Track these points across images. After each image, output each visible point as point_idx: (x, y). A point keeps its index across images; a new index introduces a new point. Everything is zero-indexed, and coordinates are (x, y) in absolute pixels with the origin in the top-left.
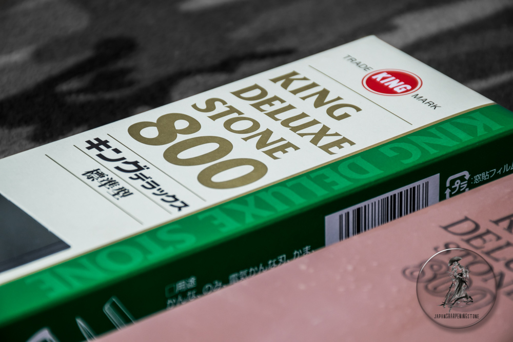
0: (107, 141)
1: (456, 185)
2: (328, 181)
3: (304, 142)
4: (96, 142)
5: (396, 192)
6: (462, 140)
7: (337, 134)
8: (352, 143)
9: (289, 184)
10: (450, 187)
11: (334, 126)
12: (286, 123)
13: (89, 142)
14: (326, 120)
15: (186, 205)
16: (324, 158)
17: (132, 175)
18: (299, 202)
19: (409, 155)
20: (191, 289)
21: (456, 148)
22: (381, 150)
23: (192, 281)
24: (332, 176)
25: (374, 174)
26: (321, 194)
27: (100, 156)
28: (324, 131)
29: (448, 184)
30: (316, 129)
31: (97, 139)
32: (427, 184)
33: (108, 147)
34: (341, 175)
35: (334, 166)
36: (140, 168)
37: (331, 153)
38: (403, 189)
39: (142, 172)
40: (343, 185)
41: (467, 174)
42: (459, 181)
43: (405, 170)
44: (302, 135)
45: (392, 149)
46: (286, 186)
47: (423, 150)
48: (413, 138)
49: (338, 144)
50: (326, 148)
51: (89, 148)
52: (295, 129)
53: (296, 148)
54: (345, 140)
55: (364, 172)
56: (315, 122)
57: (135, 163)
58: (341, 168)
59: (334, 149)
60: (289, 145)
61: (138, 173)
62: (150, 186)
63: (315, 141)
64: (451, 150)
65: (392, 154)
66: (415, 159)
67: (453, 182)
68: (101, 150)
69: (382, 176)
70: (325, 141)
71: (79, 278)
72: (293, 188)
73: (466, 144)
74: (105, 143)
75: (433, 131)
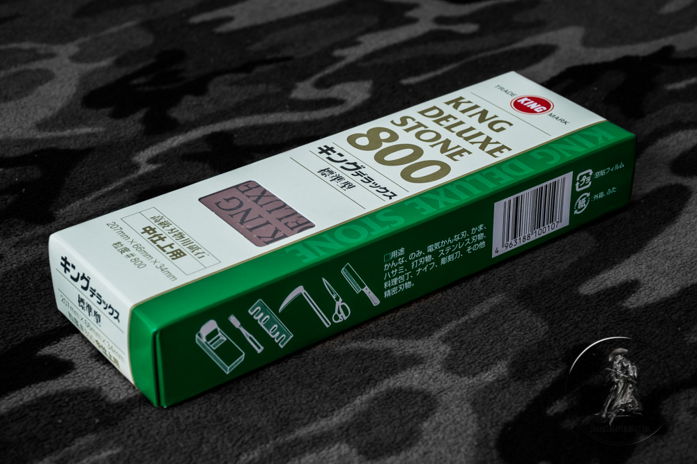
0: (332, 148)
1: (583, 180)
2: (495, 177)
3: (475, 148)
4: (325, 149)
5: (543, 185)
6: (589, 147)
7: (497, 143)
8: (509, 149)
9: (468, 179)
10: (579, 181)
11: (495, 136)
12: (459, 134)
13: (320, 148)
14: (489, 132)
15: (395, 195)
16: (491, 160)
17: (353, 172)
18: (477, 193)
19: (552, 158)
20: (401, 257)
21: (584, 153)
22: (531, 154)
23: (402, 250)
24: (498, 174)
25: (528, 171)
26: (492, 187)
27: (329, 158)
28: (488, 140)
29: (578, 179)
30: (482, 139)
31: (326, 146)
32: (564, 179)
33: (334, 152)
34: (505, 173)
35: (498, 166)
36: (358, 168)
37: (495, 157)
38: (548, 183)
39: (360, 170)
40: (506, 180)
41: (590, 172)
42: (585, 177)
43: (550, 169)
44: (472, 143)
45: (540, 153)
46: (465, 181)
47: (561, 154)
48: (553, 146)
49: (500, 149)
50: (491, 153)
51: (320, 153)
52: (467, 139)
53: (470, 153)
54: (504, 147)
55: (521, 170)
56: (480, 134)
57: (355, 164)
58: (504, 167)
59: (497, 154)
60: (464, 150)
61: (357, 171)
62: (367, 181)
63: (482, 148)
64: (581, 155)
65: (539, 157)
66: (556, 161)
67: (581, 177)
68: (329, 154)
69: (535, 173)
70: (490, 147)
71: (323, 249)
72: (470, 182)
73: (591, 150)
74: (331, 149)
75: (567, 140)
